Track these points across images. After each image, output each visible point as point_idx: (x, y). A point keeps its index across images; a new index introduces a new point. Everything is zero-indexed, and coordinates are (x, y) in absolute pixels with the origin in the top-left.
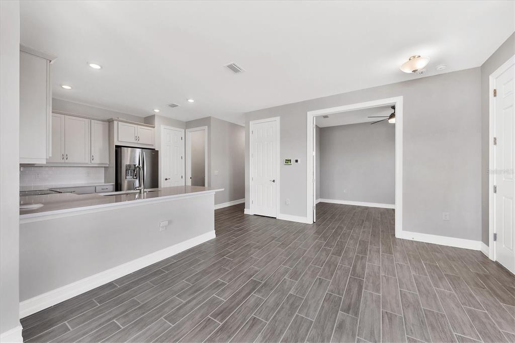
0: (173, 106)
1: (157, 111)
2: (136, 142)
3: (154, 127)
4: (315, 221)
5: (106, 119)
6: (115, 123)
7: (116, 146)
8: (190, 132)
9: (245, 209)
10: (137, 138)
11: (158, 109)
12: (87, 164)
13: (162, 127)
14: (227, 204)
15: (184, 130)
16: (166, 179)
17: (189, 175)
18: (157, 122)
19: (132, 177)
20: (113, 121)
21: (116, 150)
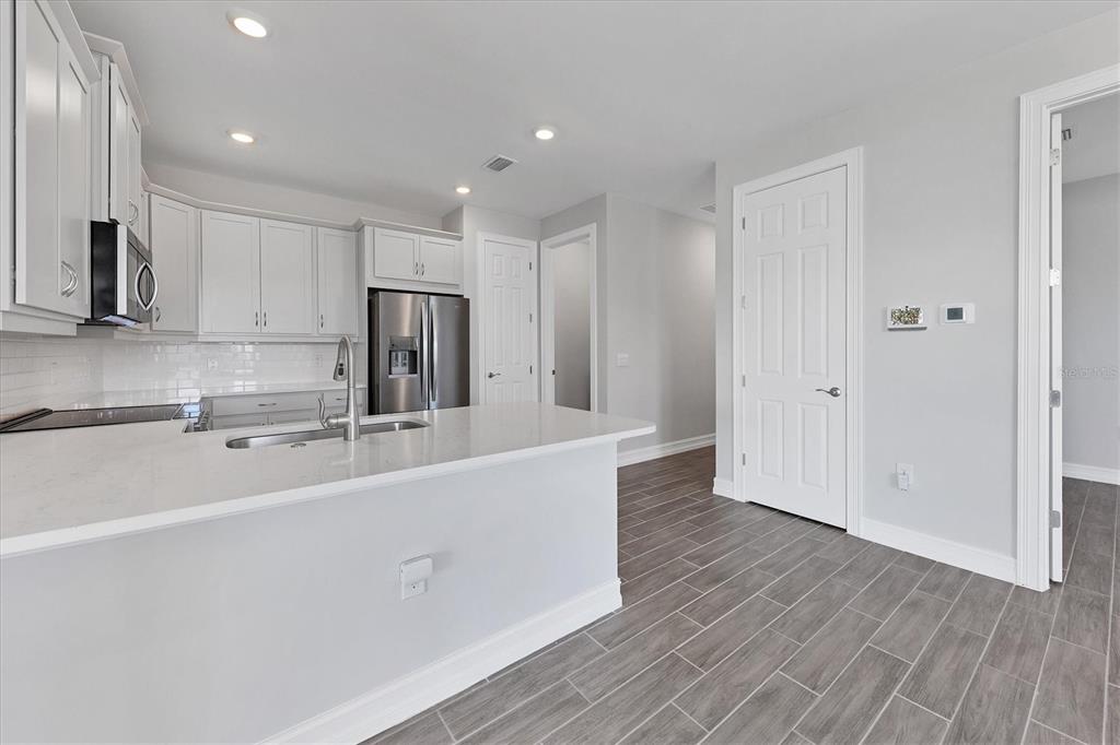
0: (500, 165)
1: (463, 190)
2: (417, 278)
3: (460, 239)
4: (1058, 578)
5: (351, 224)
6: (368, 229)
7: (369, 289)
8: (552, 247)
9: (715, 479)
10: (419, 269)
11: (465, 185)
12: (307, 335)
13: (481, 236)
14: (654, 453)
15: (534, 244)
16: (491, 376)
17: (549, 363)
18: (468, 223)
19: (407, 369)
20: (363, 226)
21: (370, 302)
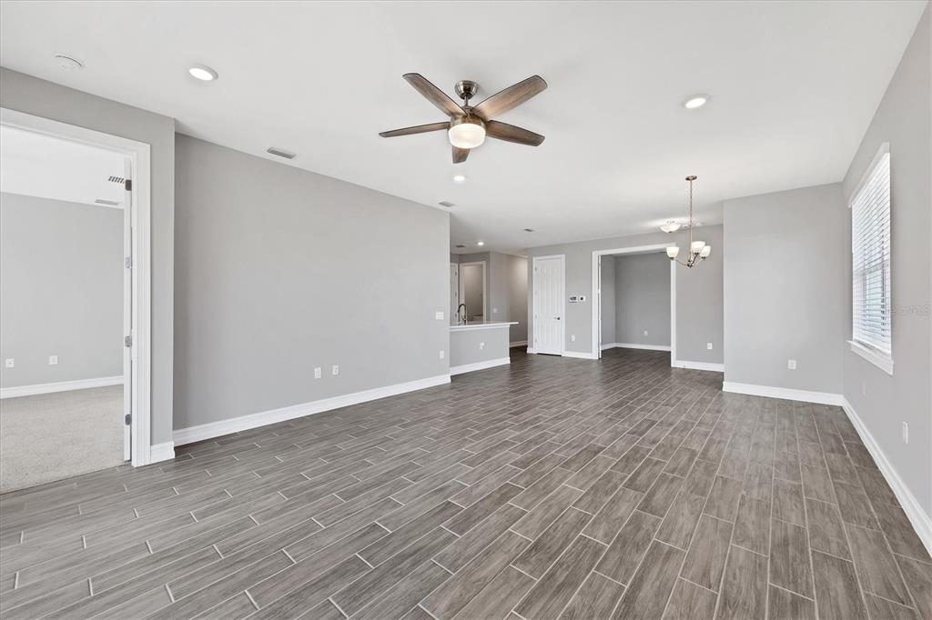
8: (465, 266)
15: (457, 265)
